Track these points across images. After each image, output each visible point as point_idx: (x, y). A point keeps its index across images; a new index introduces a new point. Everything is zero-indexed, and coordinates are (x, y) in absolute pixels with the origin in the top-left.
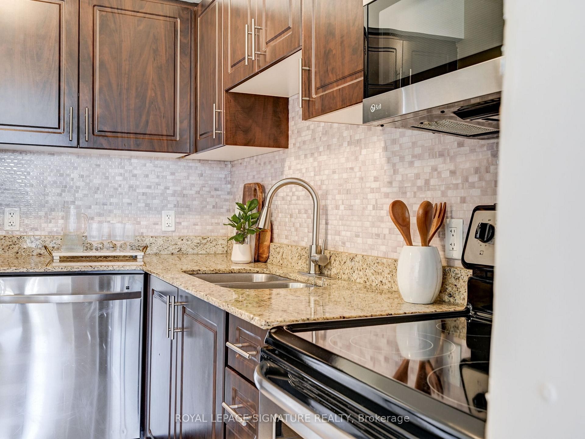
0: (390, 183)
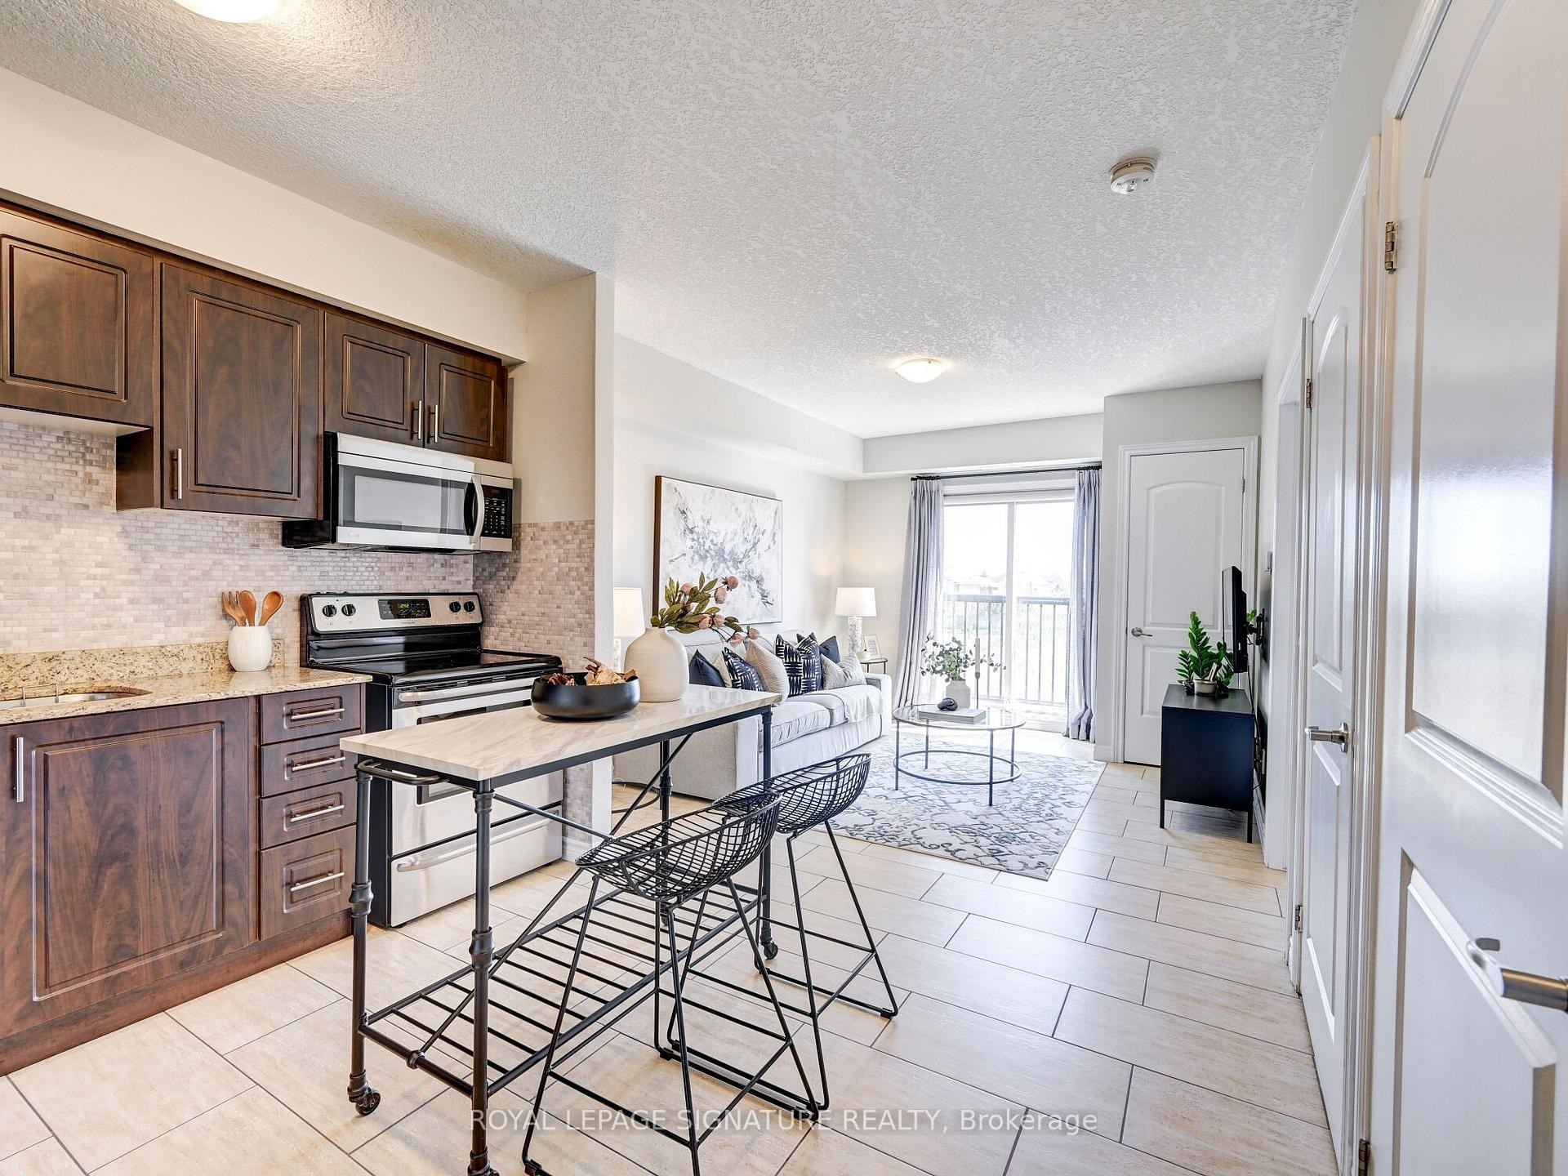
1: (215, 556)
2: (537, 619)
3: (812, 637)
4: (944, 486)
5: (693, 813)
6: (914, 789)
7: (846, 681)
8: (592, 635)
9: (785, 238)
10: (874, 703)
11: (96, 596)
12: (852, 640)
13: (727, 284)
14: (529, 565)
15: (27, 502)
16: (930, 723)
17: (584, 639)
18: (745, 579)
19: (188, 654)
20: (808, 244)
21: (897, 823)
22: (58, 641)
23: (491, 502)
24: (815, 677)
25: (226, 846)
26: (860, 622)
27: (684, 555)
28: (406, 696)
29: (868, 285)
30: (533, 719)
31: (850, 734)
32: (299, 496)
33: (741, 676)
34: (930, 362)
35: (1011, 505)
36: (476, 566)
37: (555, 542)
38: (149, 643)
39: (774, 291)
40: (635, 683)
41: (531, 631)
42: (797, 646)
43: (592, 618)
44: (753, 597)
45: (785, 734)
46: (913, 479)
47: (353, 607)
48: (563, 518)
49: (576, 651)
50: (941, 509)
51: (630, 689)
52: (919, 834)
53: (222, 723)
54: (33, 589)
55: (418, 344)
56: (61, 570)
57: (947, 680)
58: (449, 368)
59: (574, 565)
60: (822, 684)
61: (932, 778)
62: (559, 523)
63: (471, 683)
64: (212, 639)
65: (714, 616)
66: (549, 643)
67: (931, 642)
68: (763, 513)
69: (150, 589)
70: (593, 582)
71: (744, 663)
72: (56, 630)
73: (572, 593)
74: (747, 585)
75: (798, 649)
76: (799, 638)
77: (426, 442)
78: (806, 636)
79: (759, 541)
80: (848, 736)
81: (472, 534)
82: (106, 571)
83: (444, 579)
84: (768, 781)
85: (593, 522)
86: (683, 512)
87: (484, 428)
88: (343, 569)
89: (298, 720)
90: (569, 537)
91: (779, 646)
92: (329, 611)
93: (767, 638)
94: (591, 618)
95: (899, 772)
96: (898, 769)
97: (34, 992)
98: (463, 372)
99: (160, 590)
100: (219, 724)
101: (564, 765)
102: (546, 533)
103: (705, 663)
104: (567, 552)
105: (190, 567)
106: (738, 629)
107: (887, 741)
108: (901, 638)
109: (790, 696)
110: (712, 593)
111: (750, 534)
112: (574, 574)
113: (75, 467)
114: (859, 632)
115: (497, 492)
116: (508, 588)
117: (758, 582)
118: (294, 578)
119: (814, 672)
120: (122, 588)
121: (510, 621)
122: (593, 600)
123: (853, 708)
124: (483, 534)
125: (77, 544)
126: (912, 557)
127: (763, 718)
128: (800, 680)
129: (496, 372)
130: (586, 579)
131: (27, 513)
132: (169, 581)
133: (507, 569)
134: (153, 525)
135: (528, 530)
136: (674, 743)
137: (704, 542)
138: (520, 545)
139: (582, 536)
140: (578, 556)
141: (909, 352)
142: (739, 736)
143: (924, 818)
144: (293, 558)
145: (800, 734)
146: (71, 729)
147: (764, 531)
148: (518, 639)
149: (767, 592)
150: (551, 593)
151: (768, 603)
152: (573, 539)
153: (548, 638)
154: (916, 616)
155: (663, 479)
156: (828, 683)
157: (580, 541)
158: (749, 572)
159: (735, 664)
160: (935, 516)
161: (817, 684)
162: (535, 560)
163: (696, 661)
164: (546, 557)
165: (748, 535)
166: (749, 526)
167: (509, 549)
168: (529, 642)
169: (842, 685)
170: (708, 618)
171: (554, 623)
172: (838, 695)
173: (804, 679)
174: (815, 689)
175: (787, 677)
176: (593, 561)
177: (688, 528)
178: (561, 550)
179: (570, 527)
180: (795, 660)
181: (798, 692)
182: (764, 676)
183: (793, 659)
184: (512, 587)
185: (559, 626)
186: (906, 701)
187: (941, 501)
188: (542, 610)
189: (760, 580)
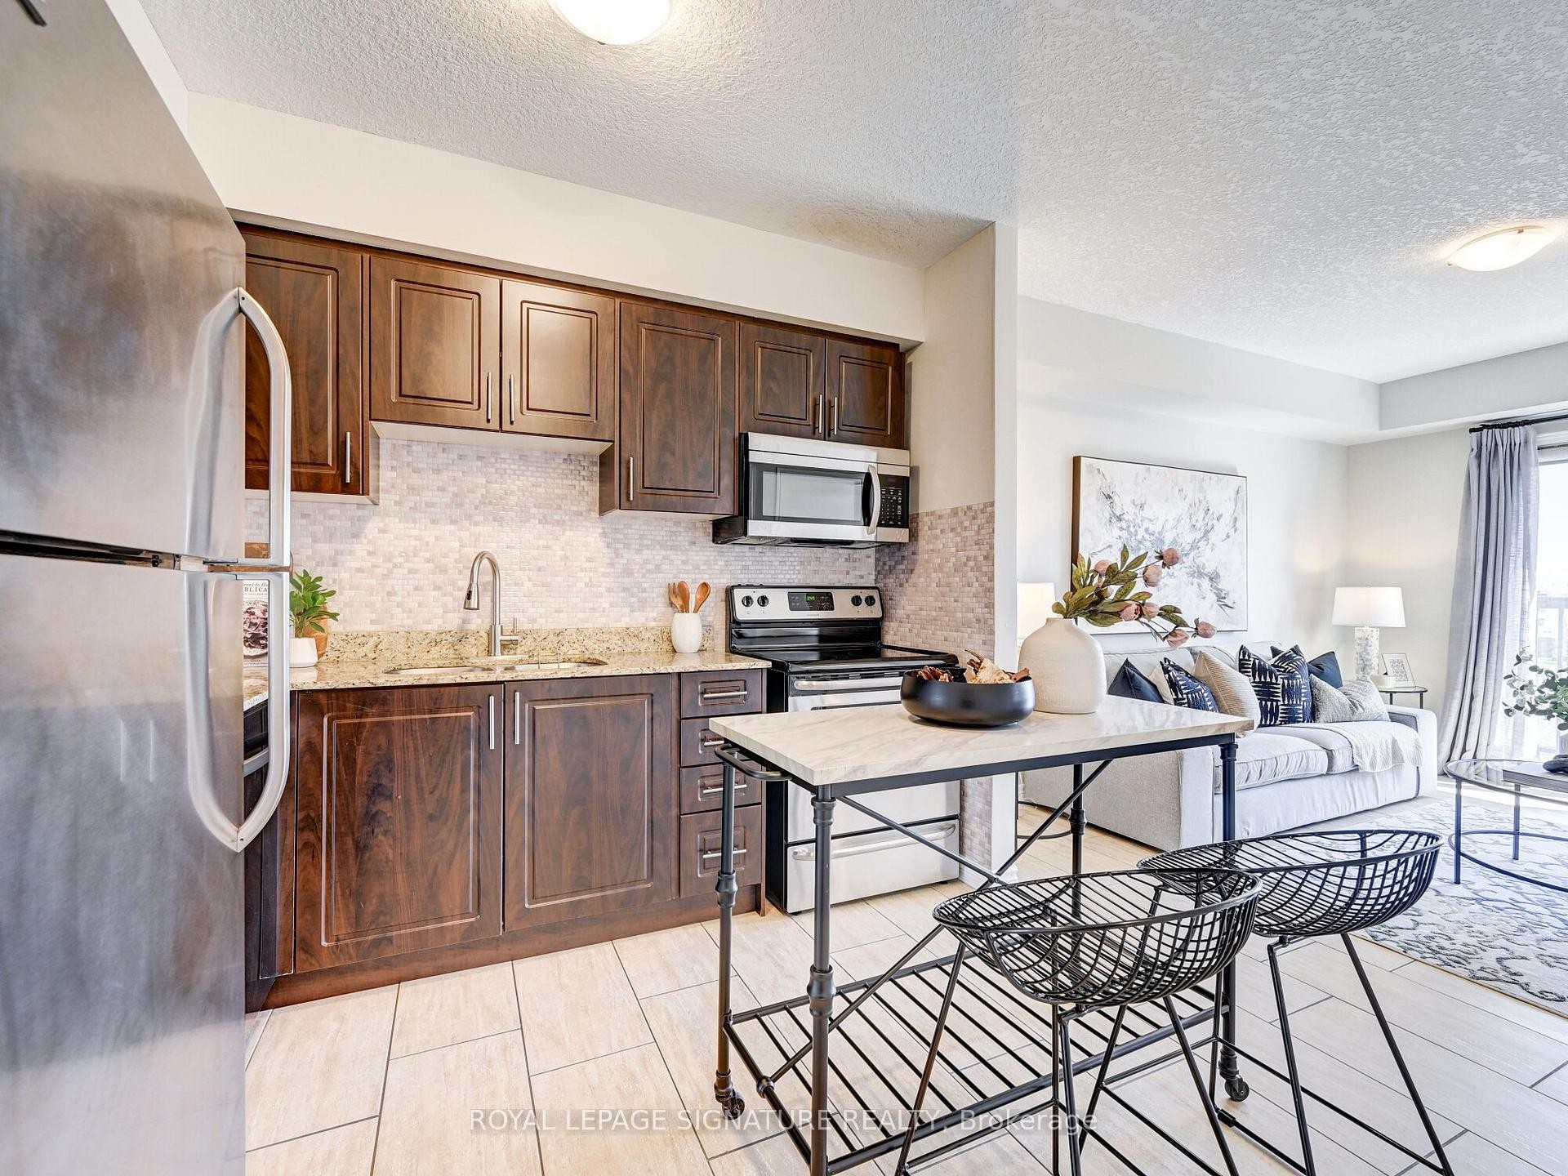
0: (612, 565)
1: (664, 553)
2: (934, 613)
3: (1296, 650)
4: (1538, 433)
5: (1108, 874)
6: (1494, 888)
7: (1353, 712)
8: (992, 632)
9: (1254, 85)
10: (1406, 749)
11: (586, 585)
12: (1363, 658)
13: (1164, 190)
14: (926, 556)
15: (545, 511)
16: (1523, 790)
17: (983, 637)
18: (1192, 576)
19: (645, 635)
20: (1293, 84)
21: (1462, 937)
22: (562, 621)
23: (888, 492)
24: (1302, 704)
25: (655, 806)
26: (1376, 634)
27: (1110, 546)
28: (802, 684)
29: (1402, 124)
30: (903, 718)
31: (1362, 788)
32: (719, 494)
33: (1186, 692)
34: (1521, 232)
36: (877, 560)
37: (953, 530)
38: (619, 625)
39: (1235, 179)
40: (1028, 685)
42: (1272, 661)
43: (992, 613)
44: (1204, 598)
45: (1255, 776)
46: (1472, 430)
47: (766, 598)
48: (961, 503)
50: (1532, 469)
51: (1021, 693)
52: (1514, 965)
53: (652, 695)
54: (549, 579)
55: (820, 339)
56: (565, 564)
57: (1562, 727)
58: (848, 360)
59: (972, 554)
60: (1313, 714)
61: (1531, 876)
62: (957, 508)
63: (864, 677)
64: (661, 624)
65: (1143, 604)
66: (946, 640)
67: (1526, 665)
68: (1219, 494)
69: (620, 580)
70: (993, 573)
71: (1191, 677)
72: (562, 611)
73: (970, 585)
74: (1196, 585)
75: (1273, 665)
76: (1275, 652)
77: (827, 436)
78: (1285, 649)
79: (1212, 528)
80: (1359, 790)
81: (868, 525)
82: (592, 565)
83: (848, 573)
84: (1230, 845)
85: (992, 504)
86: (1108, 497)
87: (882, 416)
88: (760, 563)
89: (711, 698)
90: (967, 524)
91: (1244, 660)
92: (748, 601)
93: (1226, 650)
94: (989, 613)
96: (1459, 853)
97: (526, 902)
98: (860, 362)
99: (627, 581)
100: (650, 696)
101: (960, 775)
102: (944, 521)
103: (1136, 675)
104: (964, 540)
105: (647, 562)
106: (1180, 623)
108: (1452, 658)
109: (1259, 727)
110: (1139, 571)
111: (1201, 520)
112: (972, 563)
113: (575, 482)
114: (1374, 650)
115: (894, 480)
116: (907, 582)
117: (1211, 579)
118: (722, 572)
119: (1299, 697)
120: (602, 579)
121: (908, 616)
122: (993, 592)
123: (1367, 753)
124: (880, 525)
125: (575, 544)
126: (1473, 543)
127: (1223, 751)
128: (1277, 706)
129: (893, 358)
130: (985, 569)
131: (546, 521)
132: (632, 573)
133: (906, 562)
134: (622, 527)
135: (926, 519)
136: (1088, 768)
137: (1136, 531)
138: (918, 536)
139: (981, 520)
140: (977, 544)
141: (1478, 224)
142: (1184, 770)
143: (1520, 940)
144: (721, 553)
145: (1279, 778)
146: (550, 689)
147: (1221, 515)
148: (916, 635)
149: (1224, 592)
150: (948, 585)
151: (1226, 605)
152: (971, 525)
153: (945, 634)
154: (1482, 628)
155: (1083, 461)
156: (1323, 714)
157: (979, 526)
158: (1198, 567)
159: (1178, 679)
160: (1518, 480)
161: (1303, 713)
162: (932, 550)
163: (1125, 671)
164: (943, 547)
165: (1197, 521)
166: (1198, 510)
167: (906, 540)
168: (926, 638)
169: (1347, 719)
170: (1134, 606)
171: (951, 618)
172: (1341, 732)
173: (1284, 705)
174: (1301, 720)
175: (1258, 702)
176: (992, 548)
177: (1115, 515)
178: (959, 539)
179: (968, 512)
180: (1268, 680)
181: (1275, 722)
182: (1221, 695)
183: (1265, 678)
184: (910, 581)
185: (956, 621)
186: (1464, 750)
187: (1533, 457)
188: (940, 604)
189: (1213, 578)
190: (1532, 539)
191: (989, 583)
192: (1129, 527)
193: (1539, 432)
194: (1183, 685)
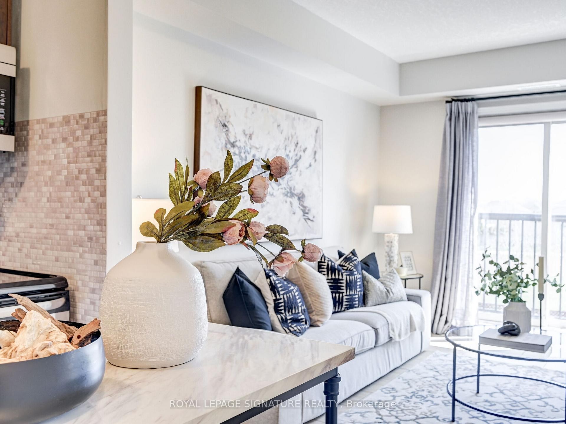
2: (44, 231)
3: (353, 253)
7: (387, 298)
8: (104, 252)
10: (417, 320)
12: (389, 256)
14: (36, 168)
17: (95, 257)
18: (288, 194)
24: (357, 293)
26: (396, 238)
31: (393, 352)
33: (283, 294)
35: (547, 125)
37: (64, 140)
41: (39, 246)
42: (339, 263)
43: (104, 231)
44: (294, 213)
46: (447, 102)
48: (72, 111)
49: (85, 271)
50: (475, 130)
57: (505, 301)
59: (84, 166)
60: (364, 301)
62: (68, 117)
65: (248, 224)
66: (57, 260)
67: (488, 260)
68: (305, 131)
70: (105, 187)
73: (81, 200)
74: (289, 203)
75: (340, 265)
76: (340, 255)
78: (347, 252)
79: (300, 158)
80: (392, 354)
85: (105, 113)
86: (224, 125)
90: (79, 133)
91: (321, 262)
94: (101, 231)
95: (456, 403)
96: (454, 399)
102: (55, 129)
103: (245, 282)
104: (76, 151)
106: (287, 245)
107: (428, 358)
108: (436, 255)
109: (333, 313)
110: (245, 184)
111: (292, 150)
112: (84, 177)
114: (396, 249)
116: (16, 196)
117: (299, 199)
119: (356, 289)
121: (17, 235)
122: (105, 208)
123: (397, 327)
128: (343, 297)
130: (97, 183)
133: (15, 174)
135: (37, 127)
137: (246, 157)
138: (28, 145)
139: (94, 130)
140: (89, 156)
147: (306, 149)
148: (26, 255)
149: (307, 209)
150: (60, 200)
151: (309, 219)
152: (83, 134)
153: (56, 253)
154: (451, 233)
155: (204, 90)
156: (371, 300)
157: (91, 136)
158: (291, 189)
159: (277, 282)
160: (469, 136)
161: (359, 301)
162: (44, 162)
163: (236, 279)
164: (55, 159)
165: (290, 151)
166: (291, 142)
167: (11, 149)
168: (36, 258)
169: (384, 302)
170: (238, 227)
171: (62, 236)
172: (380, 312)
173: (347, 295)
174: (357, 306)
175: (331, 294)
176: (104, 160)
177: (229, 142)
178: (70, 149)
179: (80, 121)
180: (337, 277)
181: (341, 309)
182: (307, 293)
183: (335, 276)
184: (20, 195)
185: (68, 240)
186: (441, 315)
187: (476, 123)
188: (50, 221)
189: (301, 197)
190: (475, 174)
191: (101, 198)
192: (240, 153)
193: (479, 106)
194: (281, 287)
